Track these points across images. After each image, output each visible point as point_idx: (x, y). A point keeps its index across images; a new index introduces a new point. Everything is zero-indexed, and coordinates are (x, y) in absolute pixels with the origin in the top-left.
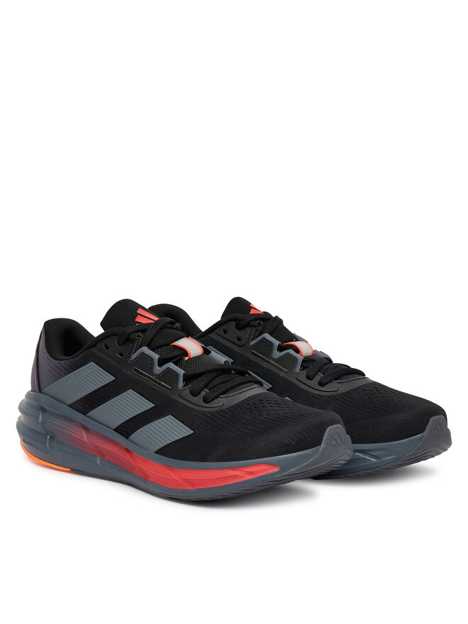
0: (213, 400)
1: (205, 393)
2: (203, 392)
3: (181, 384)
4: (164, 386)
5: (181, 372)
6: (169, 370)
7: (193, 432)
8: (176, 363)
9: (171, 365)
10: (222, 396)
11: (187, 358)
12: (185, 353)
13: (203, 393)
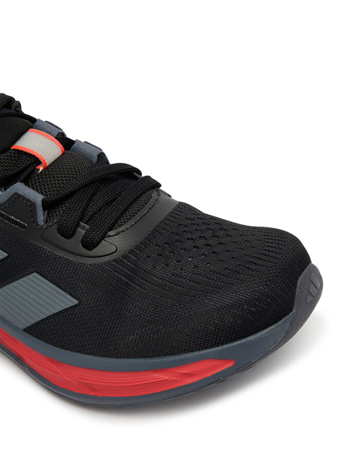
0: (98, 243)
1: (83, 232)
2: (79, 230)
3: (41, 217)
4: (16, 223)
5: (37, 198)
6: (17, 197)
7: (76, 302)
8: (26, 182)
9: (19, 188)
10: (111, 233)
11: (41, 169)
12: (35, 160)
13: (81, 232)
